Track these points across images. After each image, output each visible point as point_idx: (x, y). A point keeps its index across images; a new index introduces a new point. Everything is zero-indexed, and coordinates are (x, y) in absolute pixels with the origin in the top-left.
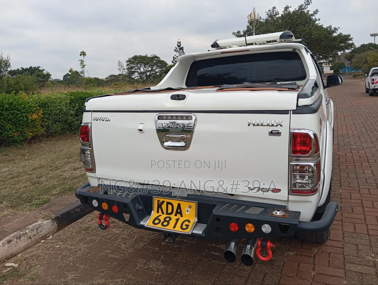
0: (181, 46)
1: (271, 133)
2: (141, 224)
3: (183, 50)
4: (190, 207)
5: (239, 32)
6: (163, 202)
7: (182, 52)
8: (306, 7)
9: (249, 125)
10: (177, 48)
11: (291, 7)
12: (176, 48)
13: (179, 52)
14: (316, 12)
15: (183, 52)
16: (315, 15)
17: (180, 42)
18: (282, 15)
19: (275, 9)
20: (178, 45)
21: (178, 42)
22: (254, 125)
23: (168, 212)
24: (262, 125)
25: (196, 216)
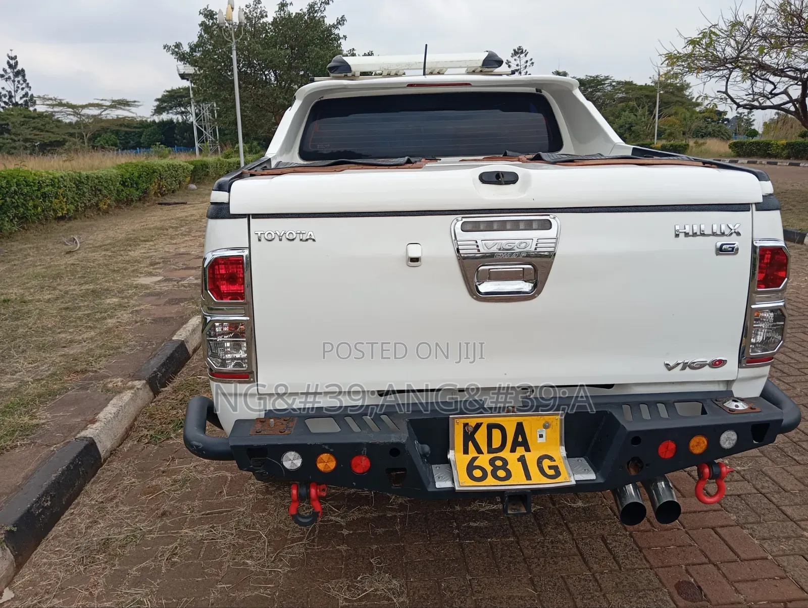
0: (19, 67)
1: (721, 250)
2: (437, 486)
3: (24, 76)
4: (546, 426)
5: (178, 46)
6: (478, 426)
7: (21, 82)
8: (323, 9)
9: (677, 236)
10: (9, 70)
11: (291, 4)
12: (4, 70)
13: (14, 81)
14: (341, 21)
15: (25, 81)
16: (339, 26)
17: (16, 57)
18: (275, 19)
19: (259, 3)
20: (8, 63)
21: (9, 57)
22: (687, 235)
23: (494, 447)
24: (703, 234)
25: (561, 445)
